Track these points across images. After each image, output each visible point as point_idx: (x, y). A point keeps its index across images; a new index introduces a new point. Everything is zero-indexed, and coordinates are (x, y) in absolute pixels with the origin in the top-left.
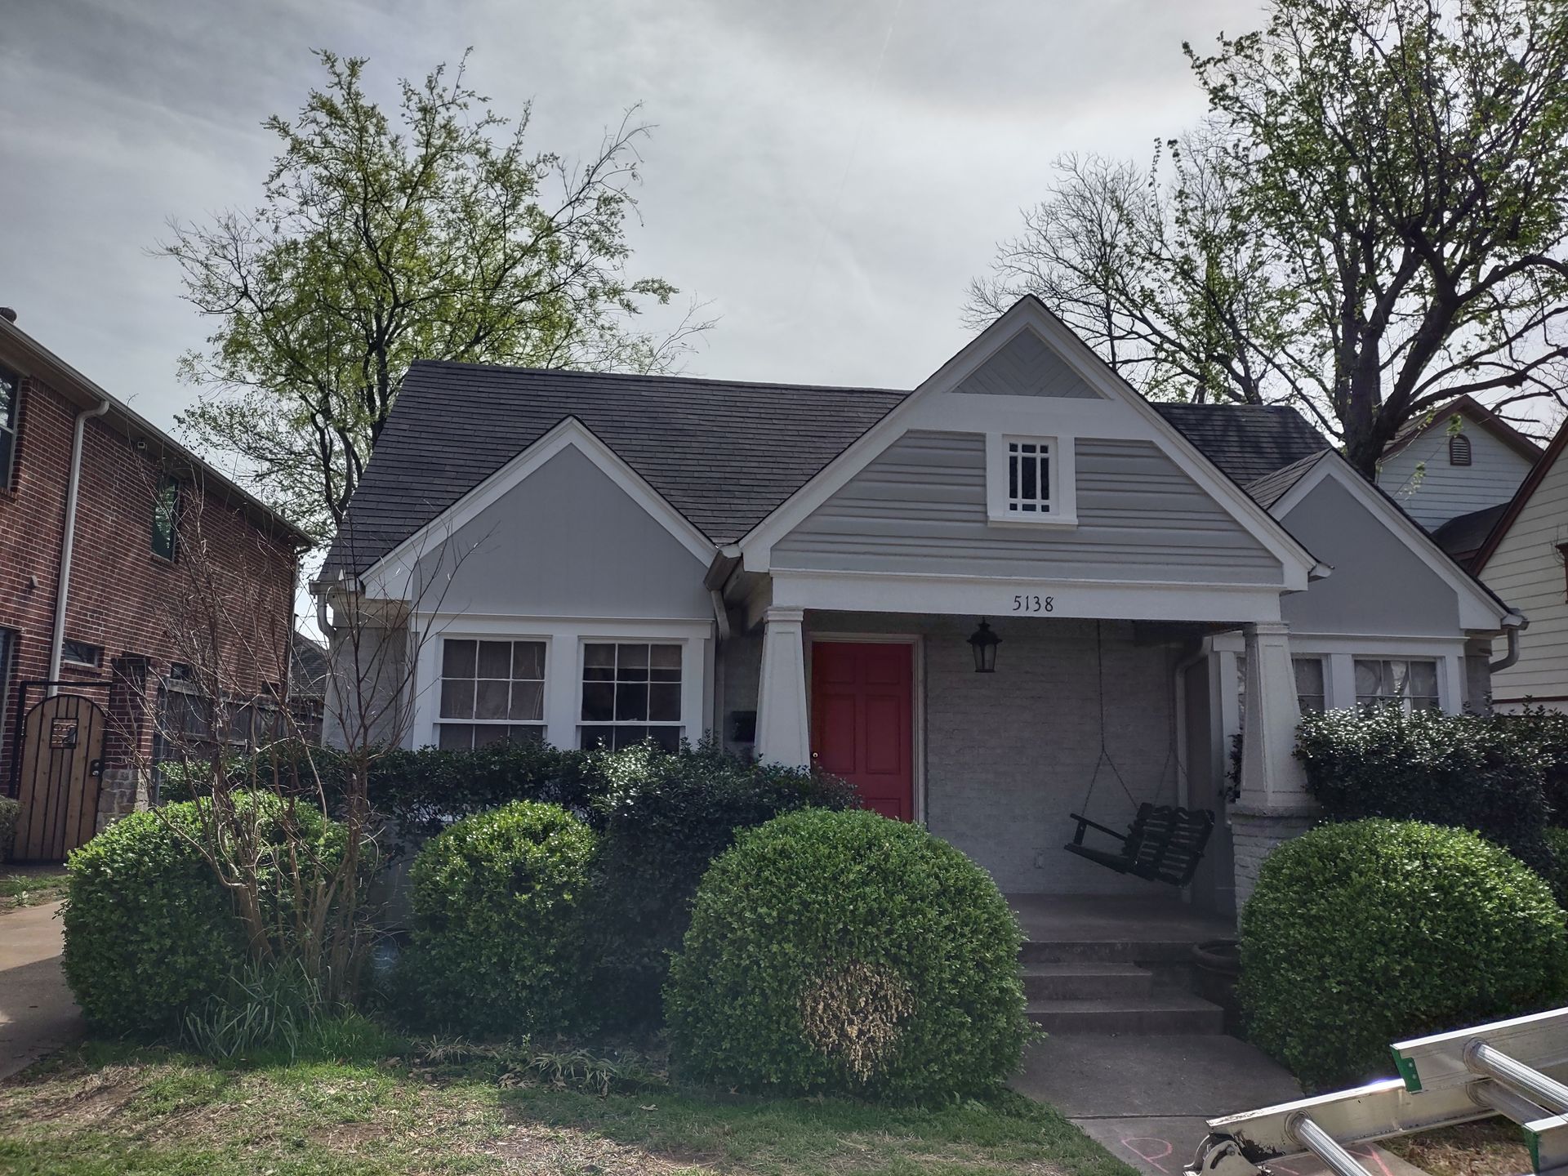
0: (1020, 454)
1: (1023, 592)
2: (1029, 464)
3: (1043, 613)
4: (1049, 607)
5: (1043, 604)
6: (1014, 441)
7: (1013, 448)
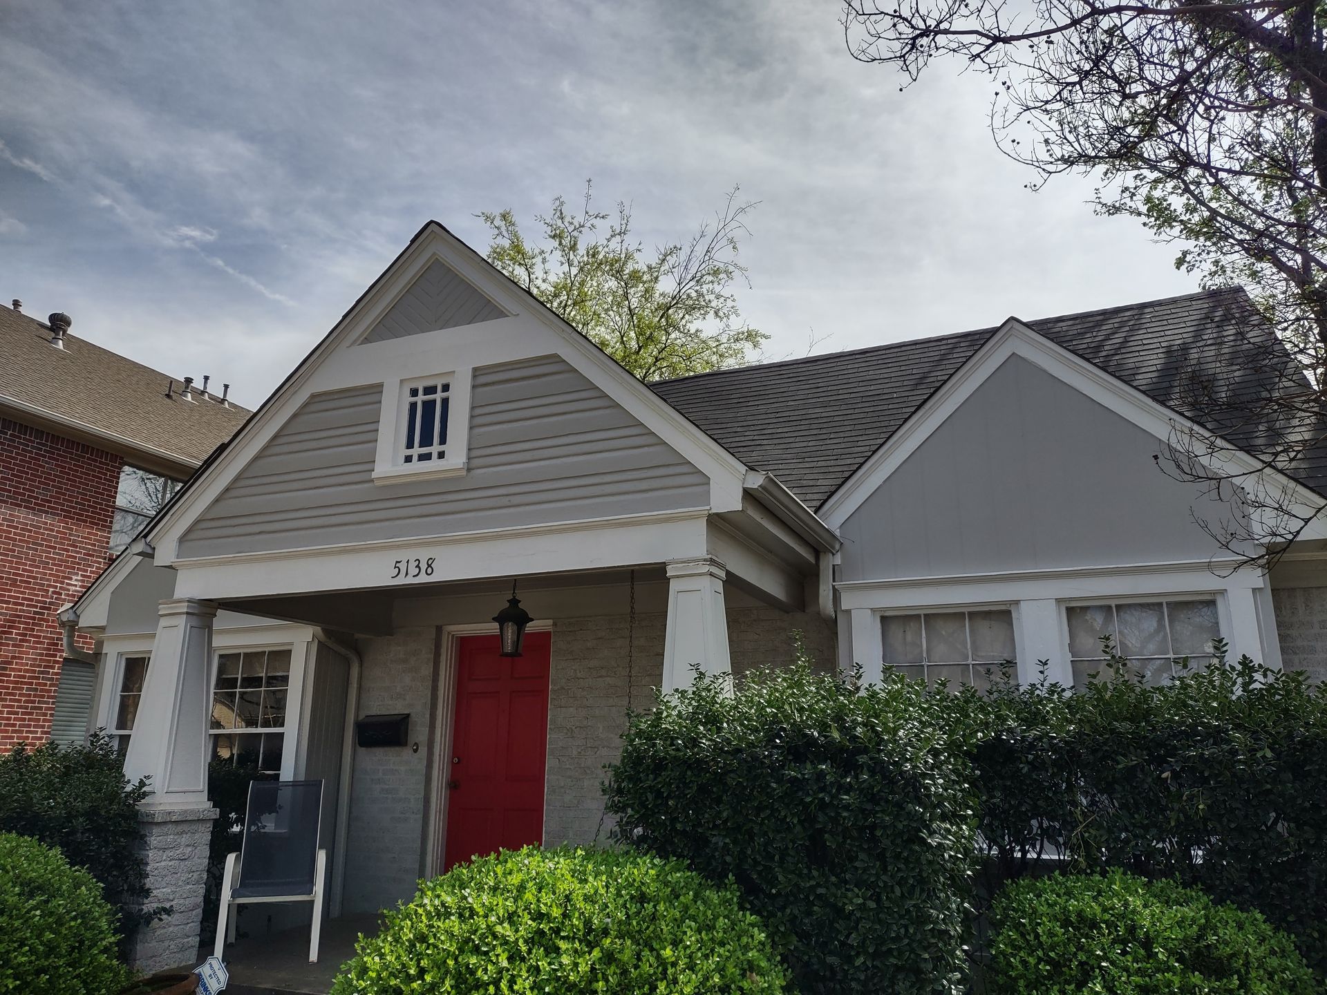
0: (421, 398)
1: (403, 555)
2: (429, 407)
3: (423, 579)
4: (429, 571)
5: (424, 566)
6: (414, 386)
7: (414, 392)
